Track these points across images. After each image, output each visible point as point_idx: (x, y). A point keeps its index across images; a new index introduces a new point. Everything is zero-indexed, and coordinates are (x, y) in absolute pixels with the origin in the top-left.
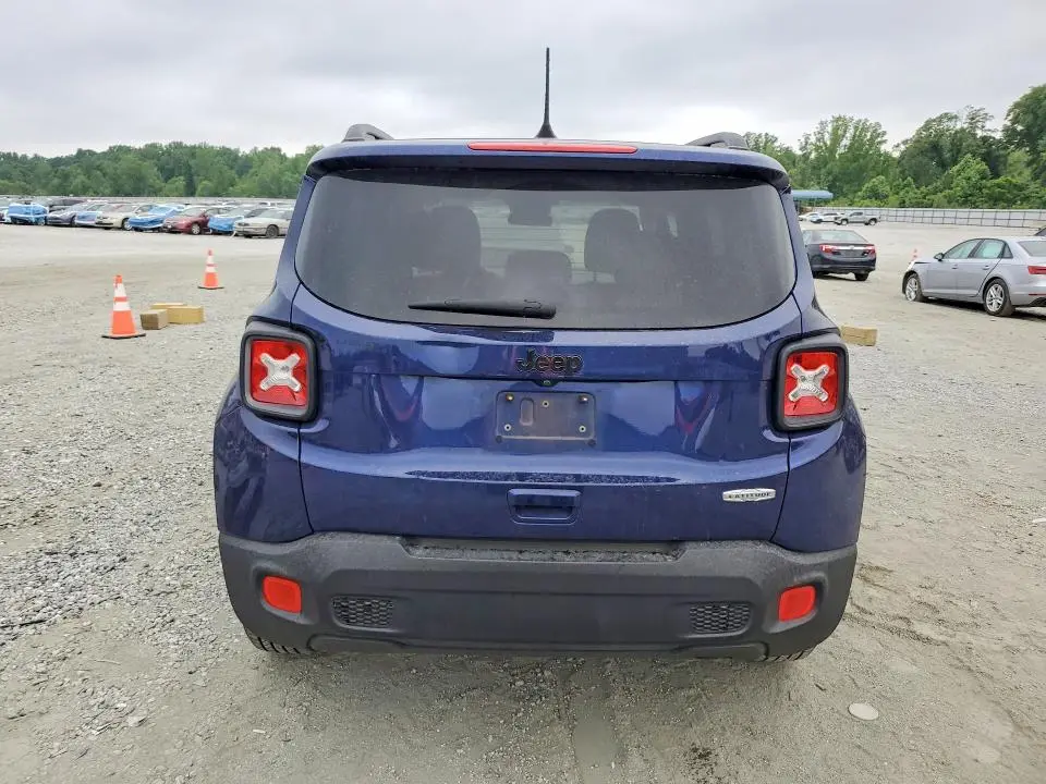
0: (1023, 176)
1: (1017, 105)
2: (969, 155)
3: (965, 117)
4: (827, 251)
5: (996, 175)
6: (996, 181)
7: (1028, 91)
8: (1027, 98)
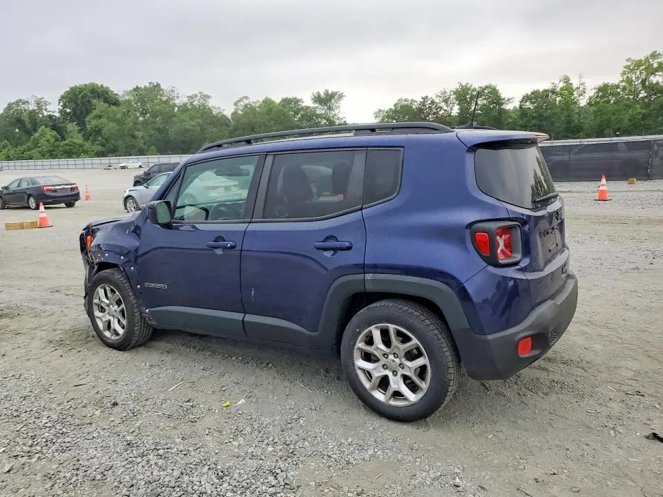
0: (78, 139)
1: (63, 97)
2: (43, 127)
3: (33, 102)
4: (47, 190)
5: (63, 138)
6: (65, 142)
7: (68, 89)
8: (68, 93)
